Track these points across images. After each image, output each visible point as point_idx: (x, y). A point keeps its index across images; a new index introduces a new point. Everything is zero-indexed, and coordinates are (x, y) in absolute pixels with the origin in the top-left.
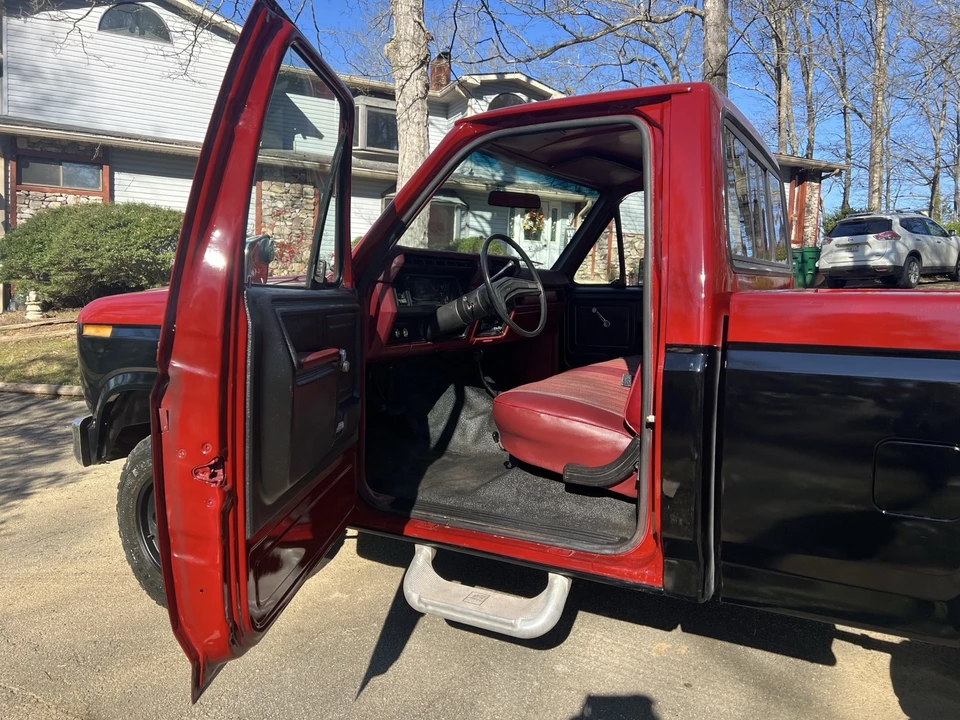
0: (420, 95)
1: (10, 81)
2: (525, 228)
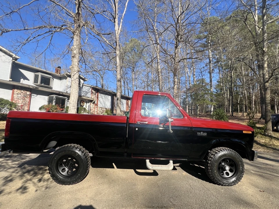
2: (80, 104)
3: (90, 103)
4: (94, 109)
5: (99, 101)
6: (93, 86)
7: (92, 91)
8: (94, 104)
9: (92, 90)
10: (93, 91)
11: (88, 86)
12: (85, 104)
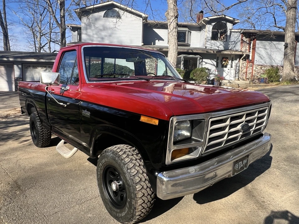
0: (175, 27)
1: (83, 36)
2: (222, 64)
3: (238, 59)
4: (247, 69)
5: (256, 55)
6: (243, 30)
7: (242, 40)
8: (245, 60)
9: (242, 36)
10: (244, 38)
11: (237, 32)
12: (230, 62)
